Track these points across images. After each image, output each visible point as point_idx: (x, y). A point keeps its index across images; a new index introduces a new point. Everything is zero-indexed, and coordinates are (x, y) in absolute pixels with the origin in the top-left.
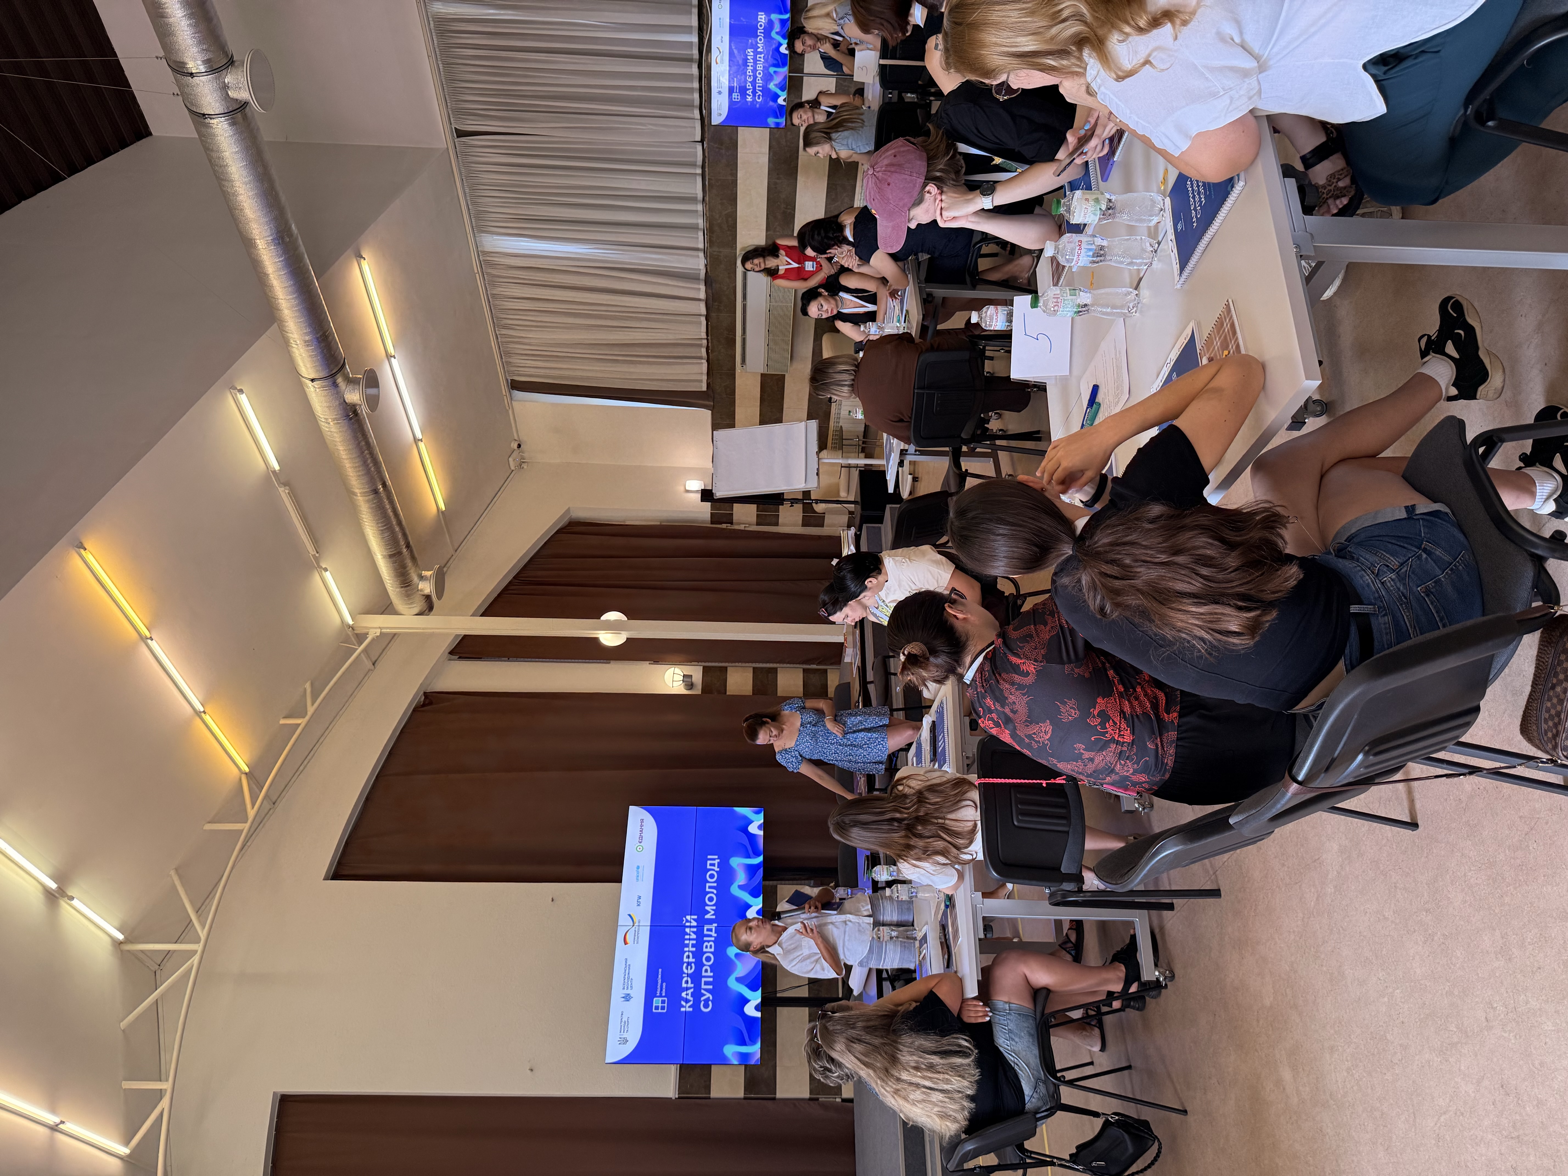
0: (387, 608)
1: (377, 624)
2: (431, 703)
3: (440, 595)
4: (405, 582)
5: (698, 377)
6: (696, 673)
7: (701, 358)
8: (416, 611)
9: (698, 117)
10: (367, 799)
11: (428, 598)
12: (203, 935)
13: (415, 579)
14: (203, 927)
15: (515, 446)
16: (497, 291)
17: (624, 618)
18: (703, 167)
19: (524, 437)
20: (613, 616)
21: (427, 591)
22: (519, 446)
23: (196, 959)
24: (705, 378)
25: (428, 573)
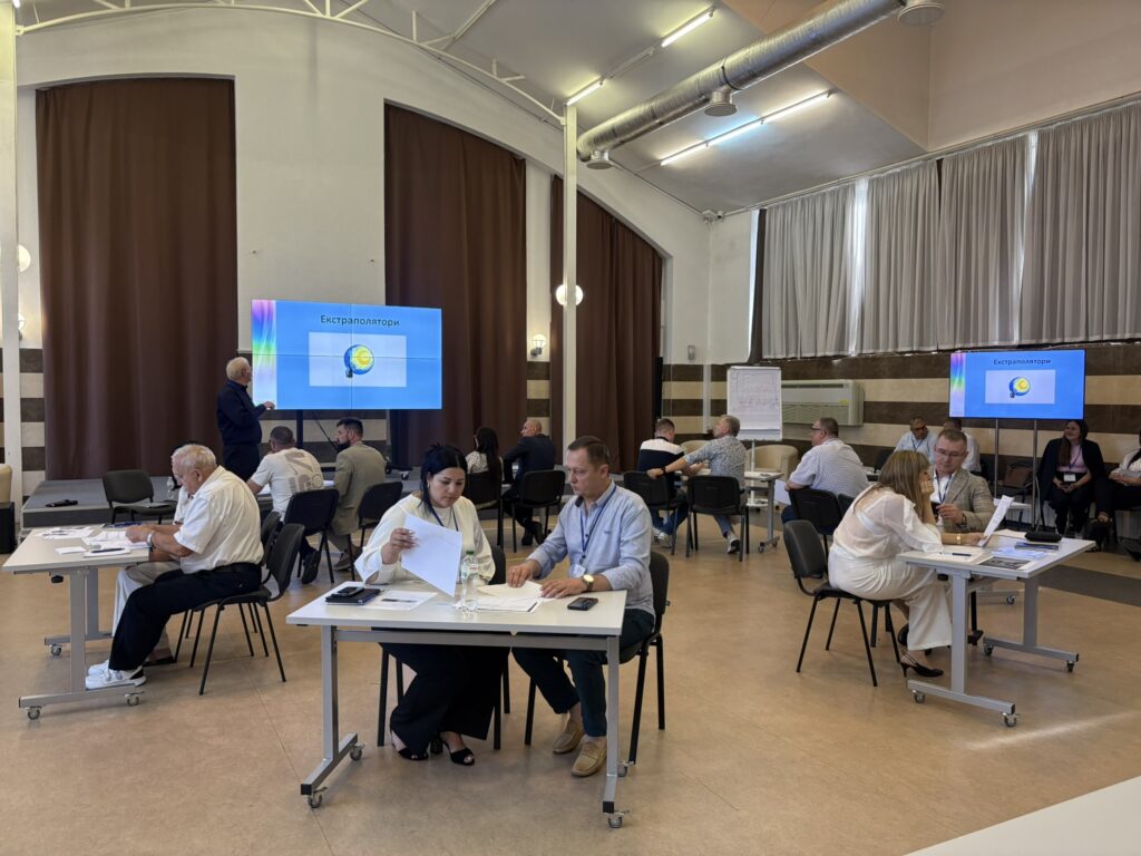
0: (581, 129)
1: (570, 122)
2: (516, 164)
3: (590, 166)
4: (598, 140)
5: (772, 352)
6: (544, 357)
7: (787, 353)
8: (580, 149)
9: (957, 347)
10: (445, 124)
11: (589, 158)
12: (337, 18)
13: (602, 147)
14: (342, 18)
15: (720, 213)
16: (828, 198)
17: (578, 302)
18: (919, 352)
19: (727, 220)
20: (579, 295)
21: (593, 157)
22: (719, 217)
23: (319, 15)
24: (772, 357)
25: (606, 157)
